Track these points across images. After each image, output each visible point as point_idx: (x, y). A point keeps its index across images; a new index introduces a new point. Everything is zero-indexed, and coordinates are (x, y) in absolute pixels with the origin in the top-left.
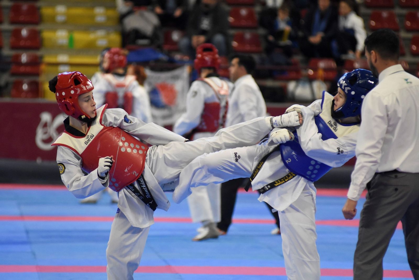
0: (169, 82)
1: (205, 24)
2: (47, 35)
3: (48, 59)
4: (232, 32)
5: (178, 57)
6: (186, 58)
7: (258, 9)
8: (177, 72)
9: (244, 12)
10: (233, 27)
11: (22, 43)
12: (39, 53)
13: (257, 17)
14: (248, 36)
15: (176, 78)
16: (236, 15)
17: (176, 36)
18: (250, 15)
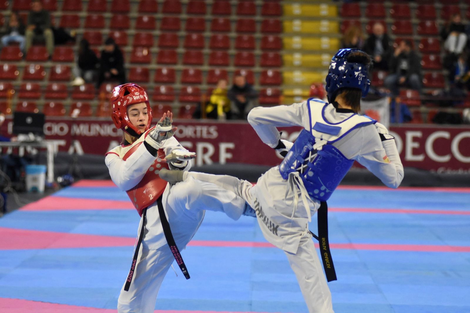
0: (375, 109)
1: (404, 65)
2: (287, 75)
3: (287, 92)
4: (424, 72)
5: (382, 90)
6: (388, 91)
7: (443, 55)
8: (380, 102)
9: (432, 58)
10: (424, 68)
11: (268, 81)
12: (280, 88)
13: (442, 61)
14: (435, 75)
15: (379, 106)
16: (427, 60)
17: (381, 75)
18: (437, 60)
